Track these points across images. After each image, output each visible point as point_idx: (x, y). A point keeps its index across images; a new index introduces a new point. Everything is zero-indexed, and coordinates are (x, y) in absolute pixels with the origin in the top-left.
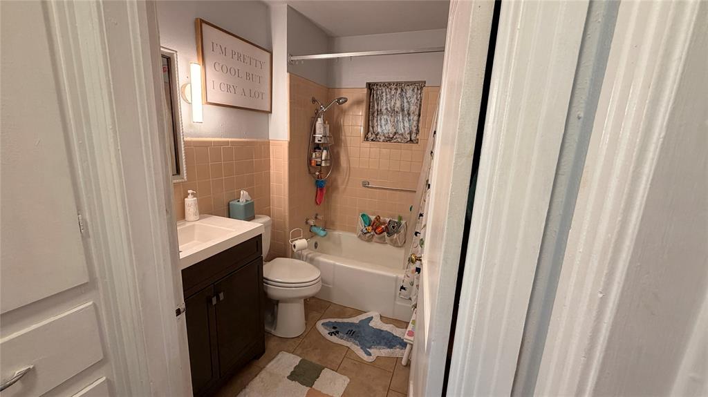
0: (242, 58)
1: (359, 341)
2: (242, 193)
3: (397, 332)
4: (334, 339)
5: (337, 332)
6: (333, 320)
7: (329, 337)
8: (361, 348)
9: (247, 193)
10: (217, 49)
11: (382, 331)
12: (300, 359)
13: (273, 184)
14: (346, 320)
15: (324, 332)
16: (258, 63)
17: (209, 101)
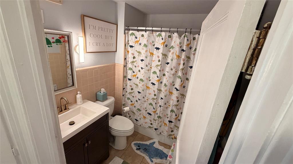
0: (103, 29)
1: (149, 154)
2: (102, 89)
3: (165, 151)
4: (138, 152)
5: (140, 149)
6: (138, 142)
7: (136, 151)
8: (149, 158)
9: (104, 89)
10: (92, 27)
11: (159, 149)
12: (123, 161)
13: (116, 82)
14: (144, 143)
15: (134, 148)
16: (111, 30)
17: (87, 52)
